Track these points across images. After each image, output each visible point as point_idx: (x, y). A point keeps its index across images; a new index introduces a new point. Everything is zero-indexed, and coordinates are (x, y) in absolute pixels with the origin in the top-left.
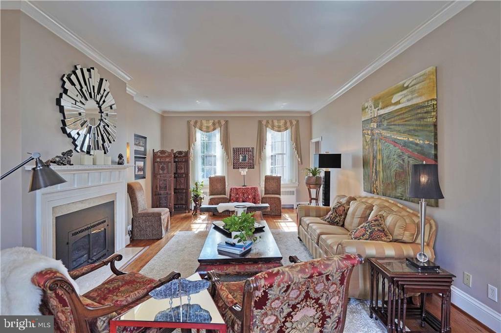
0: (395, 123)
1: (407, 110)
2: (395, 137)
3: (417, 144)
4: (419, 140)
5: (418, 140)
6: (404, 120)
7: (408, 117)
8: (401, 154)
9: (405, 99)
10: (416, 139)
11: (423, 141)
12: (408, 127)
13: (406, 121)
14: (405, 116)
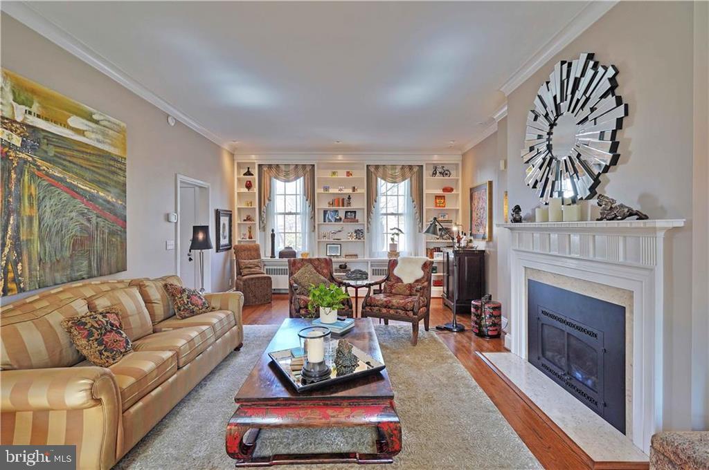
0: (74, 160)
1: (96, 152)
2: (75, 183)
3: (108, 202)
4: (112, 198)
5: (110, 197)
6: (90, 164)
7: (97, 163)
8: (86, 211)
9: (93, 136)
10: (108, 196)
11: (116, 200)
12: (97, 176)
13: (93, 166)
14: (92, 158)
